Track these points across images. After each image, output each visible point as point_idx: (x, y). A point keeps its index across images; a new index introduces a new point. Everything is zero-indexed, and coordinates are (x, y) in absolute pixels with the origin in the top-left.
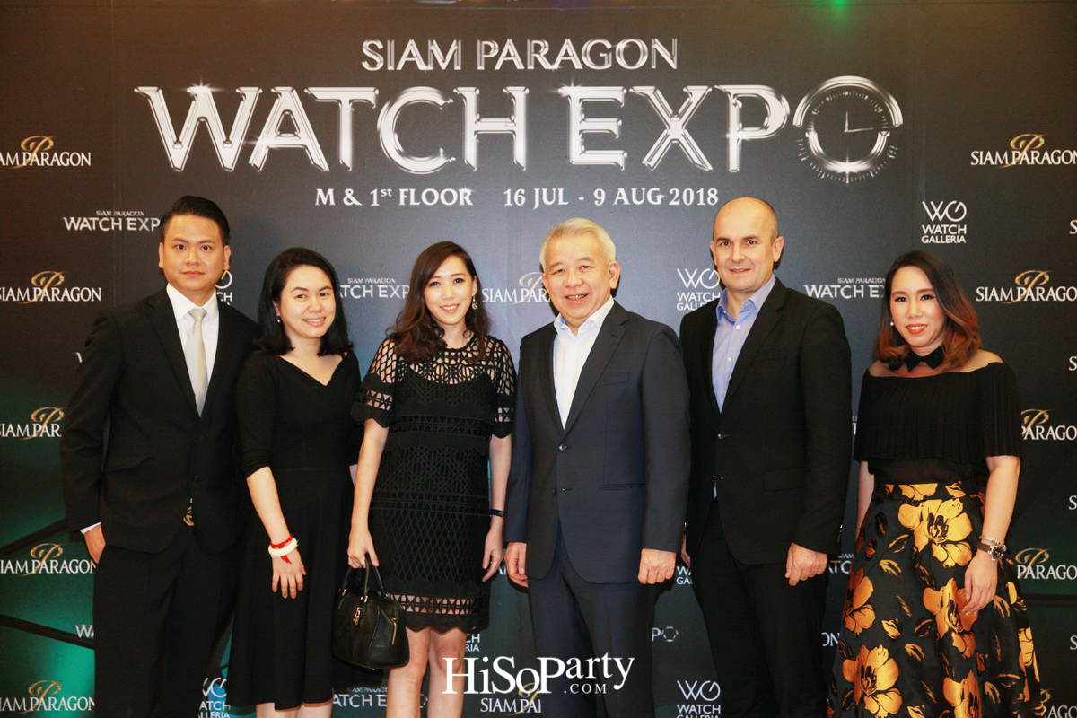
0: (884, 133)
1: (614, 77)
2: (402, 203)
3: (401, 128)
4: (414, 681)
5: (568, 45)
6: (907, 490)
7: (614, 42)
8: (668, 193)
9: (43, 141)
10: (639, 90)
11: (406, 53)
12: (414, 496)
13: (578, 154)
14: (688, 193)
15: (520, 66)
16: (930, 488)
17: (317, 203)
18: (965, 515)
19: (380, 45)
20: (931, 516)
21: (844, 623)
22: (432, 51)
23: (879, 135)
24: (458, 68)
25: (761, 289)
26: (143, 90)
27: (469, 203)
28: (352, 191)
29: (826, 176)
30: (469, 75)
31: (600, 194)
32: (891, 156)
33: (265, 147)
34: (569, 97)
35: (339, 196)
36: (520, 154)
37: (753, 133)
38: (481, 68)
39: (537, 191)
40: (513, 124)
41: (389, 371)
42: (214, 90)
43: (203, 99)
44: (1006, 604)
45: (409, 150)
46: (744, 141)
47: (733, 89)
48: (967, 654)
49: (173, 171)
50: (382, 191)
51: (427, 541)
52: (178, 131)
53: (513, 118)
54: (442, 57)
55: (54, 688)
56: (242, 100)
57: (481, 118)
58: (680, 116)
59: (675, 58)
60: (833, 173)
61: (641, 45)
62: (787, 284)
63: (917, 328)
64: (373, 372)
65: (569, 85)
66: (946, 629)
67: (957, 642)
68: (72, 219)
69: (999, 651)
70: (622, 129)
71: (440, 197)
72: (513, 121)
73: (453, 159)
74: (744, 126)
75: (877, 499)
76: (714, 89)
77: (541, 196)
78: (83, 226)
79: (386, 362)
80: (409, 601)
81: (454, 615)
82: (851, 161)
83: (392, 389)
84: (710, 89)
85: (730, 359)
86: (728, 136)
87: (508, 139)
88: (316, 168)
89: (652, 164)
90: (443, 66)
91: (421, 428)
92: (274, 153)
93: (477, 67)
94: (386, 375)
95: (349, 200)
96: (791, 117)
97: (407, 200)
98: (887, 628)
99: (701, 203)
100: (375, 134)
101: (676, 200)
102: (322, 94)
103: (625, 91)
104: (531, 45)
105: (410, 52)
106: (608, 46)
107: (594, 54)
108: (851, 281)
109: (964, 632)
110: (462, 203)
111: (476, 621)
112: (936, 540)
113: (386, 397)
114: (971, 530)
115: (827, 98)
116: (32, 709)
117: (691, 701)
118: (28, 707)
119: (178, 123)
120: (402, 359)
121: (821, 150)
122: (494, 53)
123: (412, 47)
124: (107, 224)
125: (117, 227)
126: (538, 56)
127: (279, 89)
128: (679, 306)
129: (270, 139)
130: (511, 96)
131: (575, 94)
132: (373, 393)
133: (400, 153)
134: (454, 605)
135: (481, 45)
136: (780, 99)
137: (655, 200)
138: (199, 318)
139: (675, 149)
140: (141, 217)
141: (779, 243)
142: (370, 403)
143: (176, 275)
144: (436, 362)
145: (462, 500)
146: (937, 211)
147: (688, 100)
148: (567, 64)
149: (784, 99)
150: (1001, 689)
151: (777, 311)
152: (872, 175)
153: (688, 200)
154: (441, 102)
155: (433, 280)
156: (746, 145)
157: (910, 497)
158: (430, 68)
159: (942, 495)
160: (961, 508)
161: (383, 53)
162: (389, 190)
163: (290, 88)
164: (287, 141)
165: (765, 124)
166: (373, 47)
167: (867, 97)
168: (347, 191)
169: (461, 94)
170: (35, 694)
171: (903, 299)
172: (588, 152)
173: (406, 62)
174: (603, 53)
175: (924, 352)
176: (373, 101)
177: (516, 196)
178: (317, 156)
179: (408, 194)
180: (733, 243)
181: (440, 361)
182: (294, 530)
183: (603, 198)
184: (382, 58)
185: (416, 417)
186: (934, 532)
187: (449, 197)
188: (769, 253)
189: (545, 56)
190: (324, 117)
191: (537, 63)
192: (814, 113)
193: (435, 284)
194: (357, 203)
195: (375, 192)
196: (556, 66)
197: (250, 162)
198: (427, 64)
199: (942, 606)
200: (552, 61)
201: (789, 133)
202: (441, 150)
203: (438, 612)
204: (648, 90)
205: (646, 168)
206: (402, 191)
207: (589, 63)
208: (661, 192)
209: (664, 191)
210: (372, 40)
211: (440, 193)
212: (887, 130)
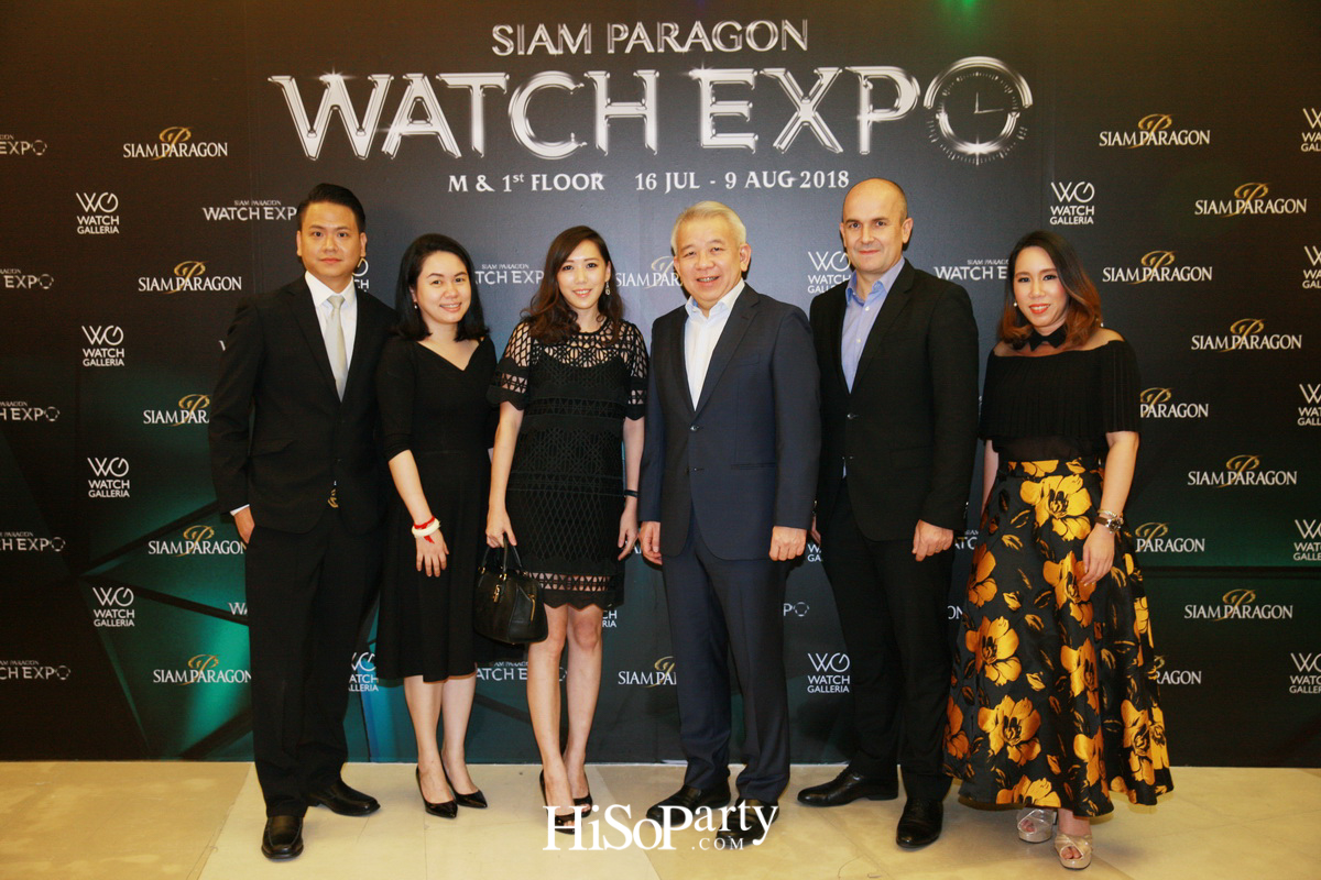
0: (1014, 114)
1: (744, 59)
2: (534, 188)
3: (532, 113)
4: (554, 655)
5: (698, 28)
6: (1029, 468)
7: (745, 24)
8: (798, 176)
9: (181, 133)
10: (769, 72)
11: (536, 37)
12: (550, 477)
13: (709, 137)
14: (819, 176)
15: (650, 49)
16: (1052, 465)
17: (450, 190)
18: (1084, 490)
19: (510, 30)
20: (1052, 492)
21: (968, 596)
22: (562, 35)
23: (1009, 116)
24: (588, 52)
25: (890, 271)
26: (277, 79)
27: (601, 187)
28: (484, 177)
29: (956, 157)
30: (599, 60)
31: (731, 177)
32: (1021, 138)
33: (398, 134)
34: (700, 79)
35: (472, 182)
36: (651, 138)
37: (883, 115)
38: (611, 51)
39: (668, 175)
40: (644, 108)
41: (523, 354)
42: (347, 77)
43: (336, 87)
44: (1122, 574)
45: (541, 135)
46: (875, 124)
47: (864, 71)
48: (1084, 623)
49: (307, 159)
50: (515, 177)
51: (563, 522)
52: (312, 120)
53: (643, 101)
54: (572, 41)
55: (212, 662)
56: (374, 86)
57: (612, 102)
58: (811, 99)
59: (806, 39)
60: (963, 154)
61: (771, 26)
62: (916, 266)
63: (1040, 308)
64: (508, 355)
65: (700, 68)
66: (1065, 600)
67: (1074, 612)
68: (212, 209)
69: (1115, 619)
70: (752, 111)
71: (571, 182)
72: (644, 105)
73: (585, 144)
75: (1000, 477)
76: (844, 70)
77: (672, 180)
78: (221, 216)
79: (521, 346)
80: (547, 579)
81: (591, 592)
82: (981, 142)
83: (528, 372)
84: (841, 71)
85: (859, 341)
86: (859, 117)
87: (639, 122)
88: (448, 155)
89: (783, 146)
90: (574, 50)
91: (556, 410)
92: (406, 141)
93: (606, 50)
94: (521, 359)
95: (482, 187)
96: (921, 98)
97: (540, 186)
98: (1008, 600)
100: (507, 120)
101: (807, 183)
102: (453, 80)
103: (756, 73)
104: (661, 27)
105: (540, 37)
106: (739, 27)
107: (725, 36)
108: (980, 262)
109: (1082, 602)
110: (594, 188)
111: (611, 598)
112: (1056, 515)
113: (521, 380)
114: (1090, 504)
115: (958, 79)
116: (192, 681)
117: (822, 672)
118: (189, 679)
119: (312, 113)
120: (536, 342)
121: (951, 131)
122: (624, 36)
123: (541, 31)
124: (244, 214)
125: (255, 217)
126: (668, 39)
127: (410, 76)
128: (810, 289)
129: (402, 127)
130: (641, 80)
131: (706, 76)
132: (509, 376)
133: (531, 138)
134: (590, 582)
135: (611, 28)
136: (910, 80)
137: (786, 183)
138: (338, 305)
139: (806, 132)
140: (278, 206)
141: (908, 225)
142: (506, 386)
143: (314, 262)
144: (569, 346)
145: (597, 480)
146: (1065, 192)
147: (818, 82)
148: (697, 47)
149: (914, 80)
150: (1116, 655)
151: (906, 292)
152: (1002, 156)
153: (819, 183)
154: (571, 86)
155: (566, 264)
156: (877, 128)
157: (1032, 473)
158: (561, 52)
159: (1063, 471)
160: (1081, 483)
161: (513, 37)
162: (521, 176)
163: (421, 75)
164: (420, 128)
165: (896, 105)
166: (503, 32)
167: (997, 78)
168: (479, 177)
169: (591, 79)
170: (194, 667)
171: (1026, 280)
172: (719, 135)
173: (536, 47)
174: (734, 34)
175: (1046, 332)
176: (503, 86)
177: (648, 180)
178: (449, 143)
179: (540, 179)
180: (862, 225)
181: (574, 344)
182: (436, 510)
183: (734, 181)
184: (512, 43)
185: (551, 400)
186: (1055, 507)
187: (581, 182)
188: (898, 234)
189: (675, 38)
190: (456, 105)
191: (667, 46)
192: (944, 95)
193: (569, 268)
194: (490, 189)
195: (507, 178)
196: (686, 49)
197: (383, 149)
198: (557, 48)
199: (1061, 578)
200: (682, 44)
201: (920, 114)
202: (573, 135)
203: (575, 589)
204: (778, 72)
205: (777, 151)
206: (534, 177)
207: (719, 45)
208: (792, 175)
209: (795, 174)
210: (502, 24)
211: (571, 178)
212: (1017, 111)
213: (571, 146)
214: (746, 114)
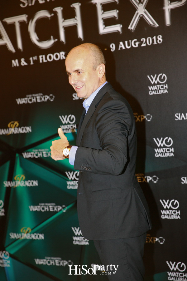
2: (41, 61)
3: (37, 31)
13: (103, 30)
14: (149, 39)
17: (13, 66)
27: (64, 58)
28: (23, 59)
30: (58, 2)
31: (113, 46)
34: (96, 3)
35: (20, 62)
36: (80, 34)
37: (175, 5)
40: (76, 21)
45: (41, 39)
46: (172, 9)
50: (34, 58)
53: (76, 17)
57: (64, 20)
58: (142, 3)
70: (119, 14)
71: (53, 57)
72: (76, 19)
73: (56, 40)
74: (171, 2)
86: (164, 8)
89: (132, 28)
90: (48, 0)
95: (23, 63)
97: (43, 60)
101: (144, 44)
102: (9, 21)
117: (173, 271)
128: (150, 93)
130: (74, 8)
131: (99, 2)
133: (38, 40)
137: (135, 45)
139: (142, 20)
153: (149, 43)
154: (49, 16)
156: (172, 11)
158: (43, 2)
162: (36, 57)
164: (0, 42)
169: (56, 11)
172: (106, 27)
176: (26, 20)
179: (42, 57)
183: (114, 48)
184: (27, 1)
187: (57, 56)
194: (26, 64)
195: (31, 58)
198: (42, 0)
202: (52, 37)
205: (130, 31)
206: (40, 57)
208: (138, 41)
209: (139, 40)
211: (53, 55)
213: (52, 42)
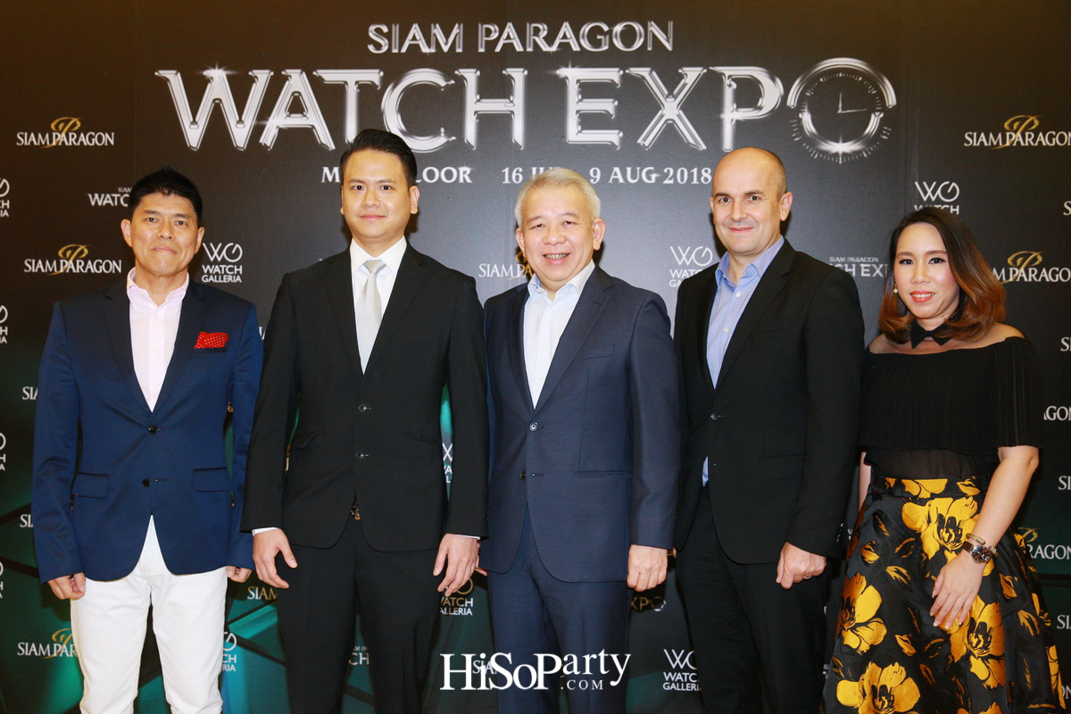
0: (877, 114)
1: (611, 58)
3: (404, 108)
5: (566, 28)
6: (911, 486)
7: (612, 24)
8: (662, 172)
9: (71, 122)
10: (635, 71)
11: (410, 36)
13: (574, 133)
14: (682, 172)
15: (519, 48)
16: (939, 485)
17: (323, 181)
19: (385, 29)
20: (940, 517)
22: (435, 35)
23: (873, 116)
24: (459, 50)
25: (766, 252)
26: (163, 73)
27: (469, 180)
29: (819, 155)
30: (469, 59)
31: (595, 173)
32: (884, 137)
33: (275, 127)
34: (567, 78)
36: (518, 133)
37: (747, 114)
38: (482, 50)
39: (534, 168)
40: (512, 105)
42: (229, 73)
43: (218, 82)
46: (738, 121)
47: (728, 71)
48: (991, 682)
49: (189, 149)
52: (194, 112)
53: (511, 98)
54: (445, 40)
56: (254, 81)
57: (481, 98)
58: (675, 97)
59: (671, 40)
60: (826, 153)
61: (638, 27)
63: (923, 296)
65: (567, 66)
66: (964, 651)
67: (976, 667)
68: (96, 196)
69: (1028, 677)
70: (617, 109)
71: (440, 174)
72: (512, 102)
73: (454, 138)
75: (875, 495)
76: (708, 70)
78: (106, 202)
82: (844, 141)
84: (705, 71)
85: (726, 331)
86: (722, 116)
87: (506, 119)
88: (323, 147)
89: (647, 143)
90: (446, 49)
92: (283, 133)
93: (477, 48)
96: (784, 98)
98: (901, 644)
99: (695, 181)
100: (380, 114)
101: (670, 179)
102: (330, 76)
103: (622, 72)
104: (530, 27)
105: (414, 35)
106: (606, 28)
107: (593, 36)
108: (843, 259)
109: (990, 657)
110: (461, 181)
112: (948, 546)
115: (821, 80)
116: (55, 655)
117: (678, 669)
118: (52, 652)
121: (814, 130)
122: (494, 36)
123: (415, 30)
124: (128, 200)
126: (537, 39)
127: (289, 72)
128: (672, 284)
129: (280, 119)
130: (510, 78)
131: (573, 75)
135: (482, 28)
136: (774, 80)
137: (649, 178)
139: (670, 129)
146: (929, 191)
147: (683, 81)
148: (565, 47)
149: (778, 80)
151: (782, 276)
152: (865, 155)
153: (682, 179)
154: (442, 83)
156: (740, 126)
157: (915, 494)
158: (433, 50)
159: (953, 492)
160: (975, 507)
161: (388, 36)
163: (299, 71)
164: (296, 121)
165: (759, 104)
166: (379, 31)
167: (860, 79)
169: (462, 76)
170: (58, 641)
171: (909, 262)
172: (584, 131)
173: (410, 45)
174: (601, 35)
175: (930, 325)
176: (377, 82)
177: (514, 174)
178: (324, 136)
180: (733, 199)
183: (598, 176)
184: (387, 42)
186: (946, 536)
187: (449, 175)
188: (775, 210)
190: (331, 99)
191: (536, 45)
192: (808, 94)
196: (554, 48)
197: (261, 141)
198: (429, 46)
200: (550, 43)
201: (783, 114)
202: (442, 130)
204: (644, 72)
205: (641, 148)
207: (586, 45)
208: (656, 171)
209: (659, 170)
210: (378, 24)
211: (440, 171)
212: (880, 111)
213: (441, 140)
214: (612, 111)
